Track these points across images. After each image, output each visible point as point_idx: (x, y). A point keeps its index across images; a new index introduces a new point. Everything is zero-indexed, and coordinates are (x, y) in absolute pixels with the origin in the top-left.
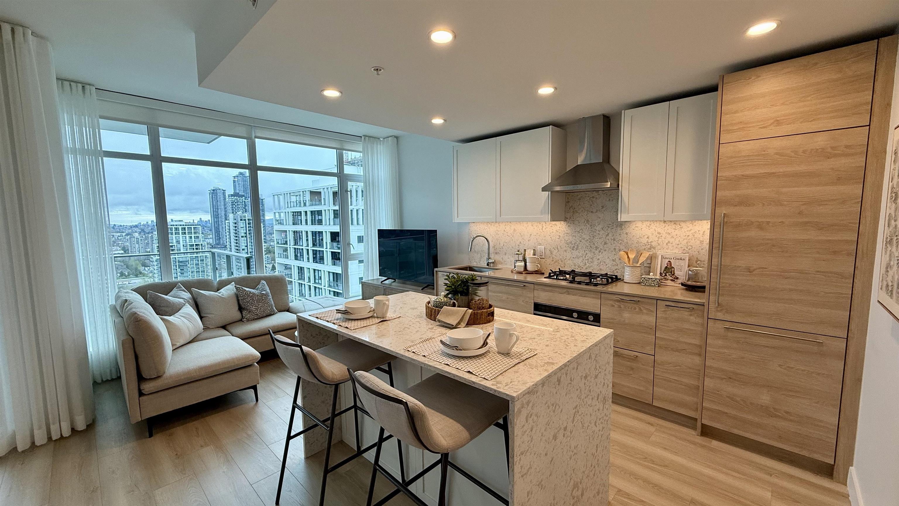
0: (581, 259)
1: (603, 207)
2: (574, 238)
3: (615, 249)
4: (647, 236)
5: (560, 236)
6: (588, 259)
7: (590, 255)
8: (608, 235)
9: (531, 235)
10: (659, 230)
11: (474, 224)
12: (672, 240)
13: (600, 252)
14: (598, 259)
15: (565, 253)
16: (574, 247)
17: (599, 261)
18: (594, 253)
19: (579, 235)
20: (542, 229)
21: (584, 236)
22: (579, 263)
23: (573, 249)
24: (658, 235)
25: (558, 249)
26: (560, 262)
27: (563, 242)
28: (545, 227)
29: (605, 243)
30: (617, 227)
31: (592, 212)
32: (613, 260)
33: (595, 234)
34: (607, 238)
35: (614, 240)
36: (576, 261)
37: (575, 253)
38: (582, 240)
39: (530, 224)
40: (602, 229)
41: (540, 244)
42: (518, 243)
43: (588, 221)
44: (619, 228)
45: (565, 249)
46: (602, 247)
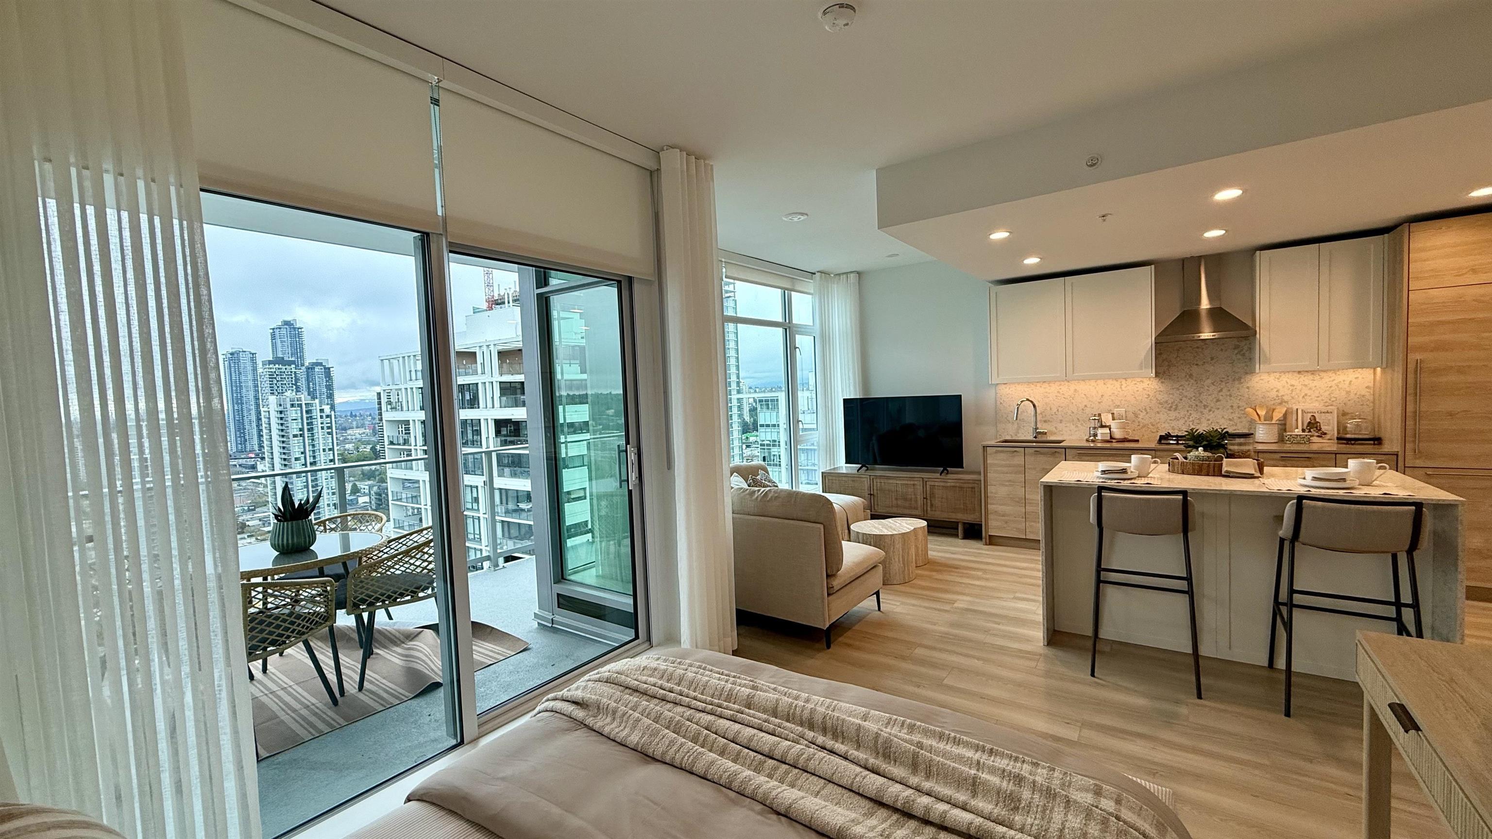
0: (1182, 421)
1: (1212, 359)
2: (1171, 396)
3: (1232, 406)
4: (1275, 390)
5: (1149, 395)
6: (1193, 421)
7: (1195, 415)
8: (1221, 390)
9: (1102, 396)
10: (1293, 382)
11: (1005, 386)
12: (1309, 392)
13: (1210, 411)
14: (1208, 420)
15: (1157, 415)
16: (1171, 407)
17: (1210, 422)
18: (1201, 412)
19: (1178, 392)
20: (1121, 388)
21: (1186, 394)
22: (1180, 426)
23: (1170, 410)
24: (1291, 388)
25: (1145, 410)
26: (1150, 426)
27: (1154, 401)
28: (1124, 385)
29: (1218, 401)
30: (1234, 380)
31: (1197, 365)
32: (1230, 420)
33: (1202, 389)
34: (1220, 394)
35: (1230, 396)
36: (1174, 424)
37: (1173, 414)
38: (1184, 399)
39: (1100, 382)
40: (1213, 384)
41: (1118, 406)
42: (1081, 406)
43: (1191, 376)
44: (1237, 382)
45: (1158, 410)
46: (1212, 405)
